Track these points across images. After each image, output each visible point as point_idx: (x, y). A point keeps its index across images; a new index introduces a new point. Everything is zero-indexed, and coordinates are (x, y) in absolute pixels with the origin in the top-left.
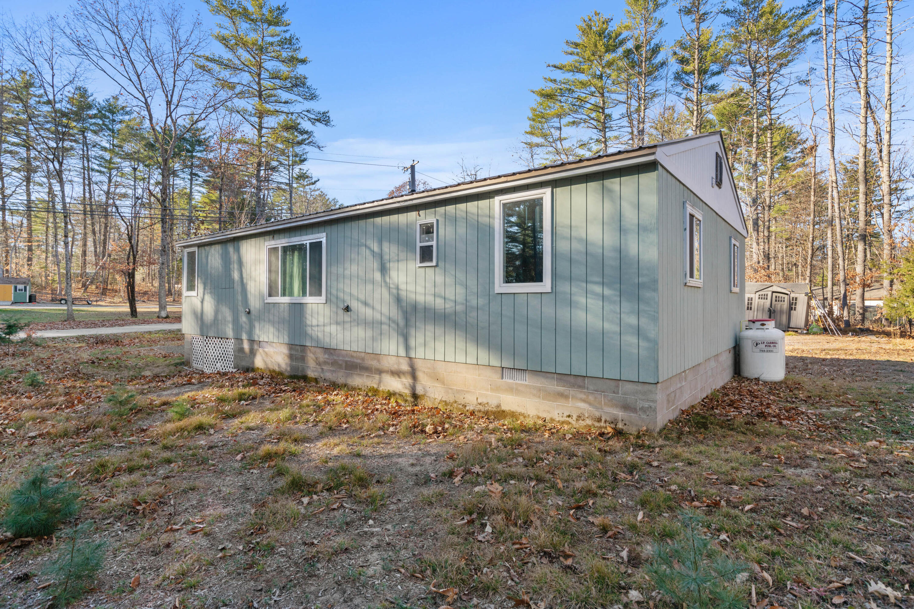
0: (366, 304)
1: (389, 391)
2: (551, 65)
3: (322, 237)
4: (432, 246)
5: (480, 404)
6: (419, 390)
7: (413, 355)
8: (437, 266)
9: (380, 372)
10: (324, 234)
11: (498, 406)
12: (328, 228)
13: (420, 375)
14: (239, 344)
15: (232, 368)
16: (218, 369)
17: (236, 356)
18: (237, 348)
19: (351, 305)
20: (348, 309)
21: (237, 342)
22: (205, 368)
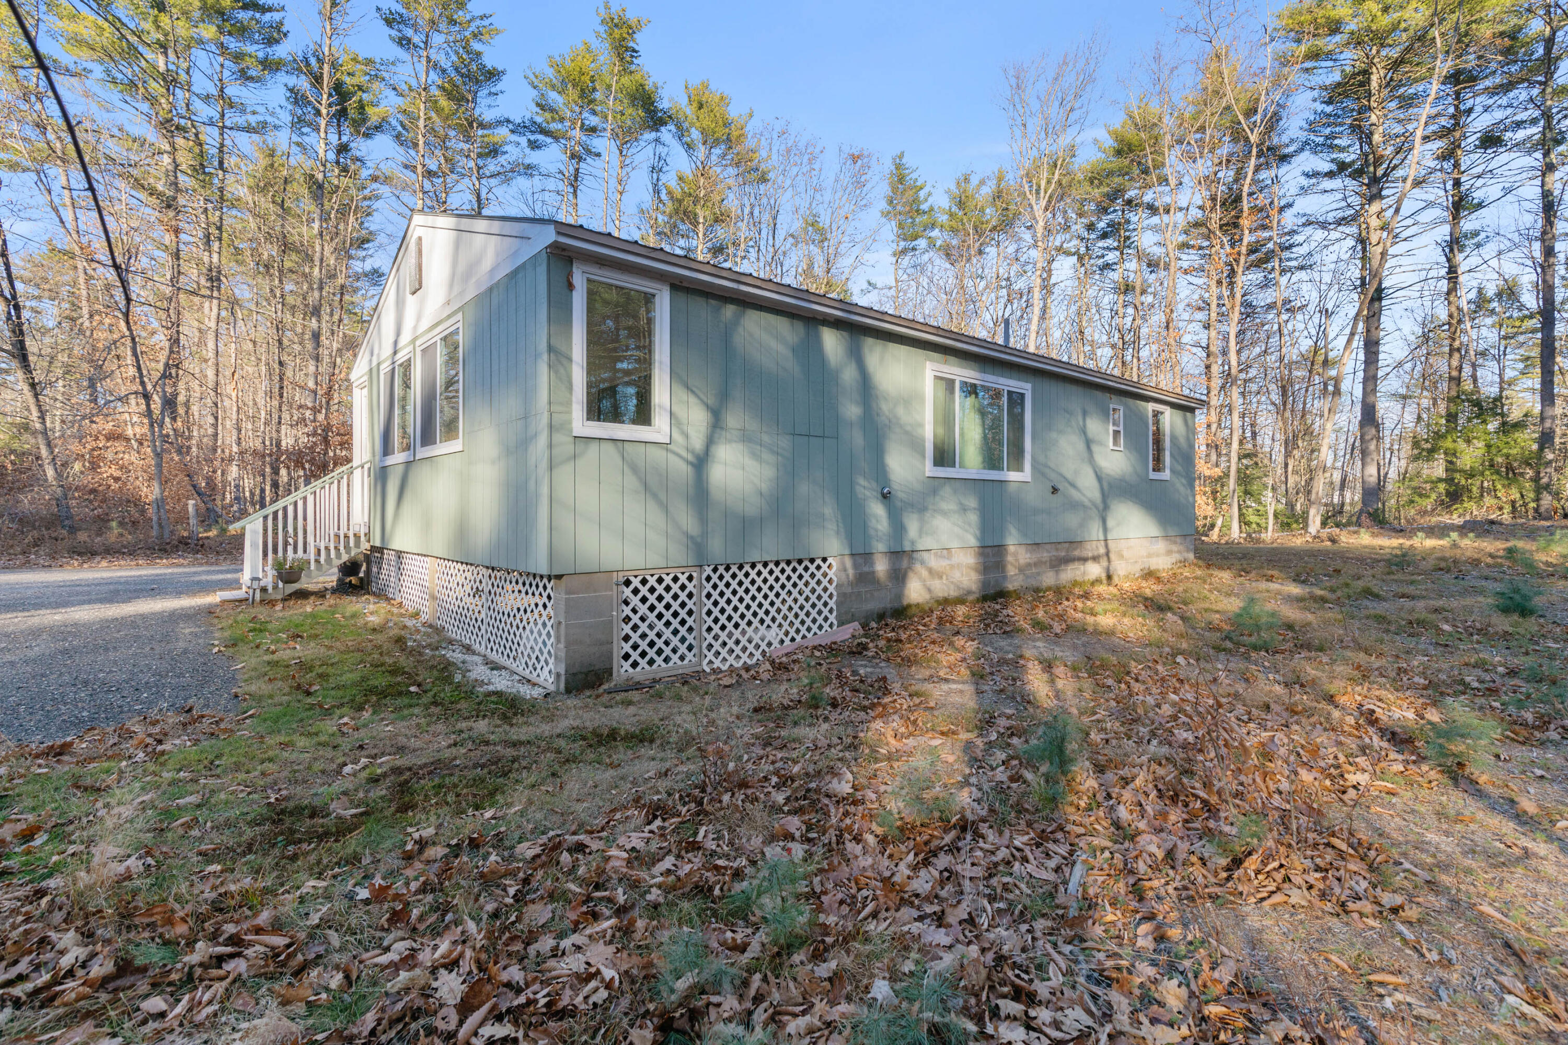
0: (1072, 485)
4: (1120, 432)
7: (1108, 537)
8: (1123, 451)
11: (1149, 568)
12: (1031, 379)
14: (855, 566)
15: (831, 626)
16: (776, 644)
17: (844, 595)
18: (851, 577)
19: (1059, 486)
20: (1055, 490)
21: (848, 562)
22: (711, 662)
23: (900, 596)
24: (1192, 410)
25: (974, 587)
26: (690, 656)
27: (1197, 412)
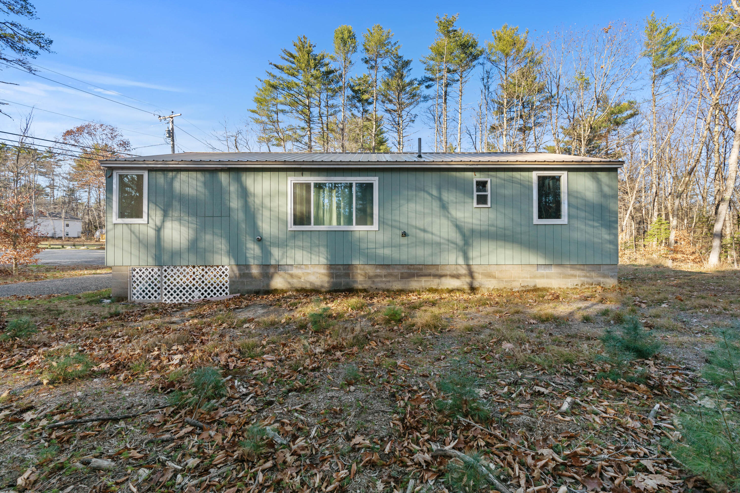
0: (424, 231)
1: (447, 289)
2: (273, 63)
3: (374, 180)
4: (487, 195)
5: (523, 287)
6: (476, 284)
7: (471, 263)
8: (491, 207)
9: (440, 276)
10: (377, 178)
11: (535, 286)
12: (381, 174)
13: (476, 275)
14: (239, 270)
15: (226, 294)
16: (196, 297)
17: (234, 281)
18: (237, 275)
19: (408, 232)
20: (404, 234)
21: (235, 269)
22: (165, 300)
23: (268, 285)
24: (615, 170)
25: (326, 285)
26: (158, 297)
27: (619, 170)
